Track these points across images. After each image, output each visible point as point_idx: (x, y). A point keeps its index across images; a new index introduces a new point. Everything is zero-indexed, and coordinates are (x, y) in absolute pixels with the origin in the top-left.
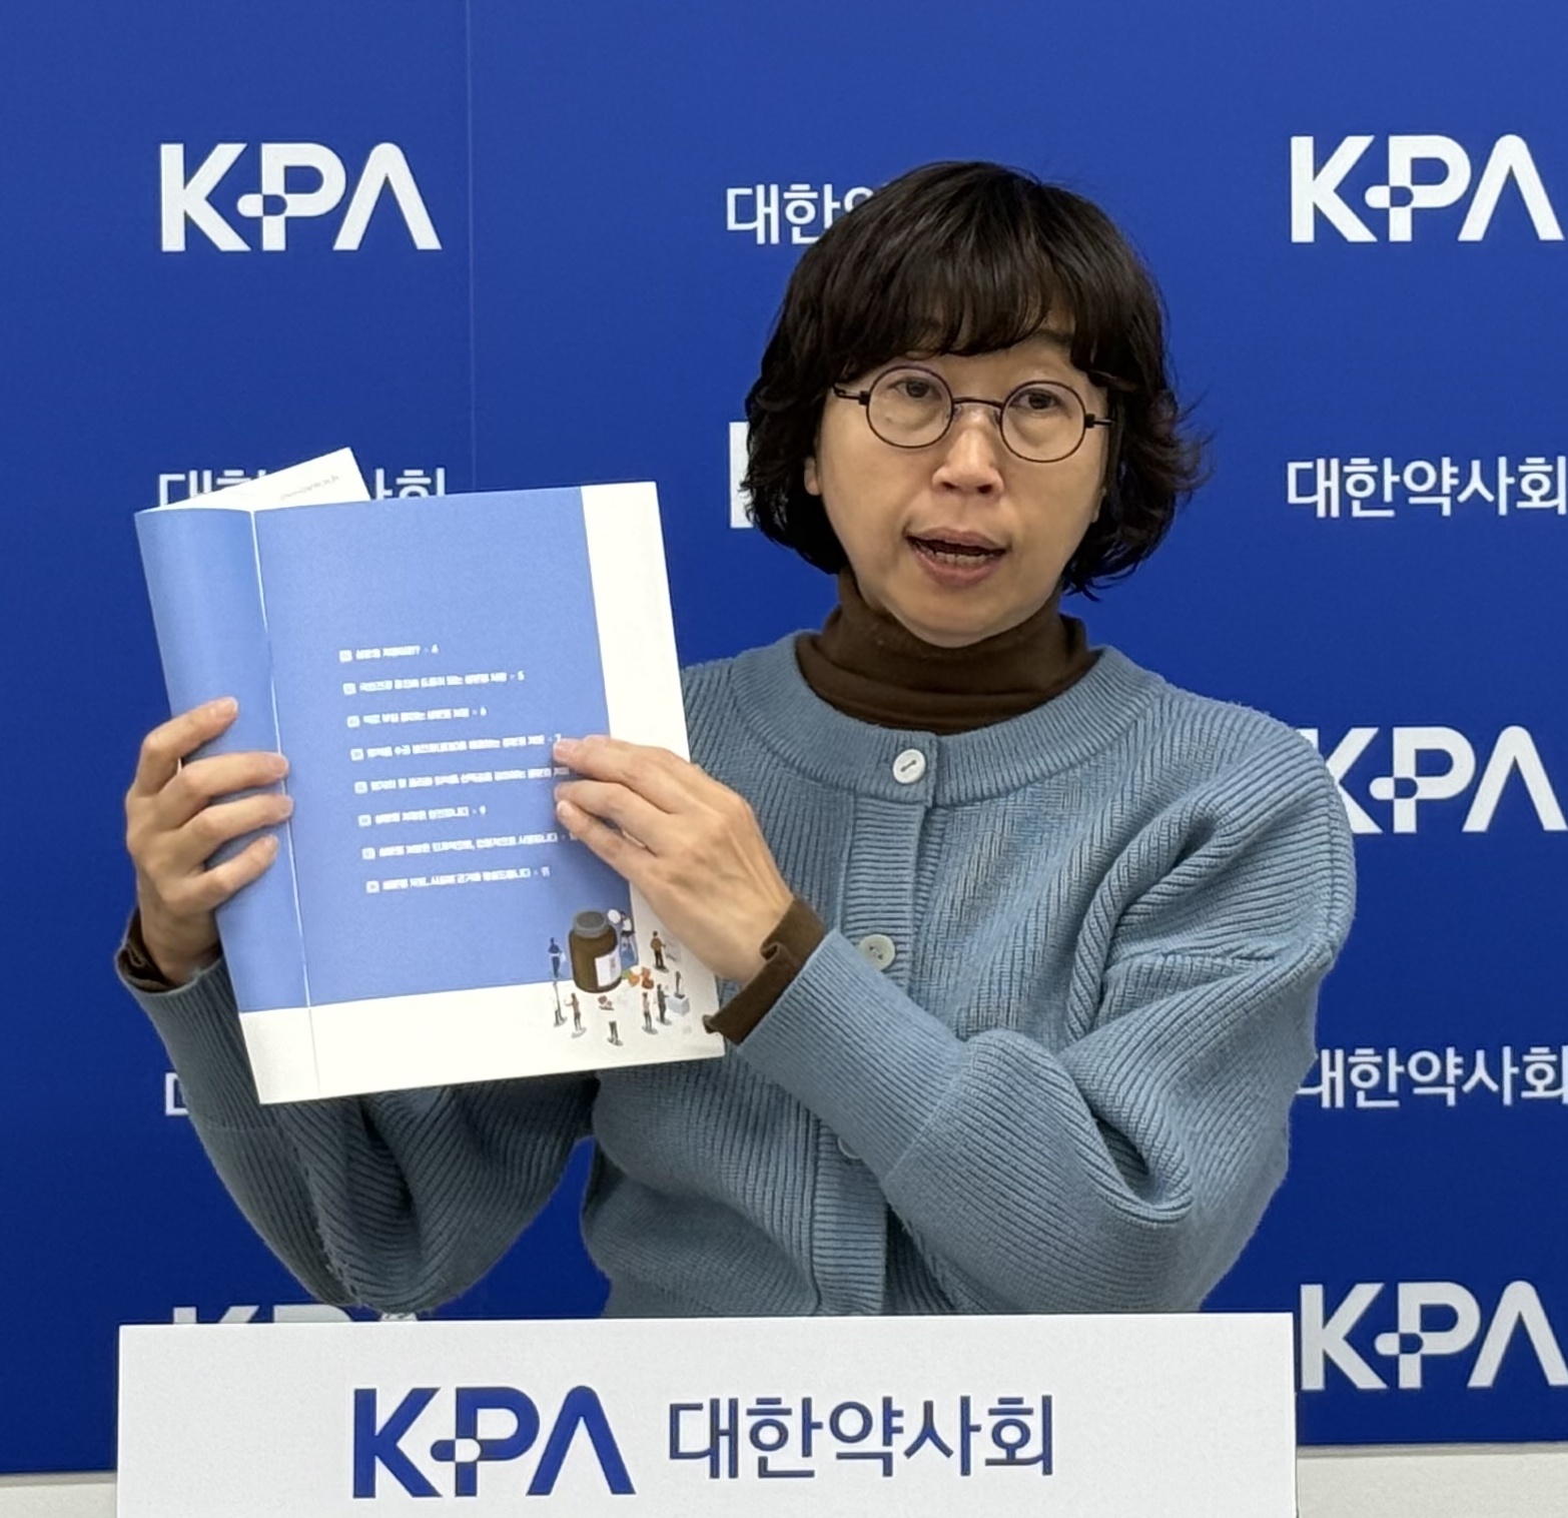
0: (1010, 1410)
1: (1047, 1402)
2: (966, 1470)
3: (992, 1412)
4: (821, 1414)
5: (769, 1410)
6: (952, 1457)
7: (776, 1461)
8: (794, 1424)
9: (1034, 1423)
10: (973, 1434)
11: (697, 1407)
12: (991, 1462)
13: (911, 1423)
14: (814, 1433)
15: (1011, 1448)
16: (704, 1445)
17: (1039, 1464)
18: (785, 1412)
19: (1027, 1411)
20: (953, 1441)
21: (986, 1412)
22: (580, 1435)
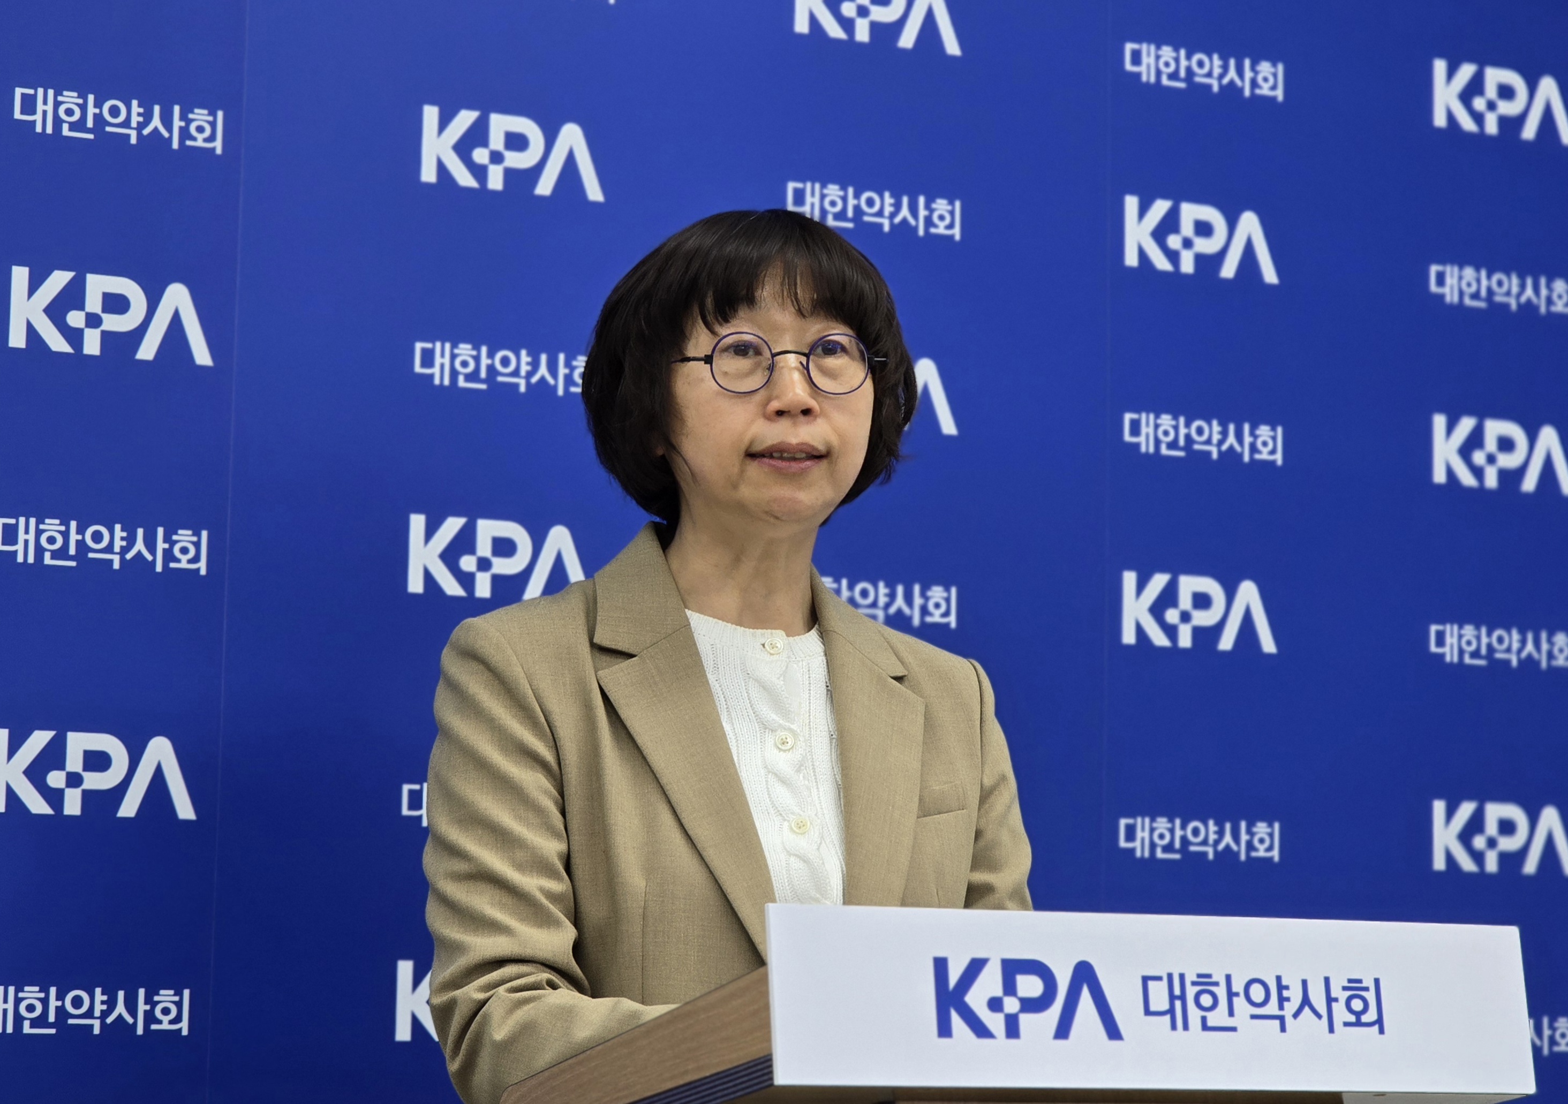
0: (1355, 987)
1: (1377, 981)
2: (1331, 1030)
3: (1345, 988)
4: (1238, 987)
5: (1205, 981)
6: (1322, 1019)
7: (1212, 1019)
8: (1221, 992)
9: (1370, 996)
10: (1334, 1005)
11: (1159, 978)
12: (1347, 1024)
13: (1295, 995)
14: (1235, 999)
15: (1358, 1014)
16: (1165, 1006)
17: (1376, 1027)
18: (1216, 984)
19: (1367, 989)
20: (1322, 1008)
21: (1341, 988)
22: (1086, 995)
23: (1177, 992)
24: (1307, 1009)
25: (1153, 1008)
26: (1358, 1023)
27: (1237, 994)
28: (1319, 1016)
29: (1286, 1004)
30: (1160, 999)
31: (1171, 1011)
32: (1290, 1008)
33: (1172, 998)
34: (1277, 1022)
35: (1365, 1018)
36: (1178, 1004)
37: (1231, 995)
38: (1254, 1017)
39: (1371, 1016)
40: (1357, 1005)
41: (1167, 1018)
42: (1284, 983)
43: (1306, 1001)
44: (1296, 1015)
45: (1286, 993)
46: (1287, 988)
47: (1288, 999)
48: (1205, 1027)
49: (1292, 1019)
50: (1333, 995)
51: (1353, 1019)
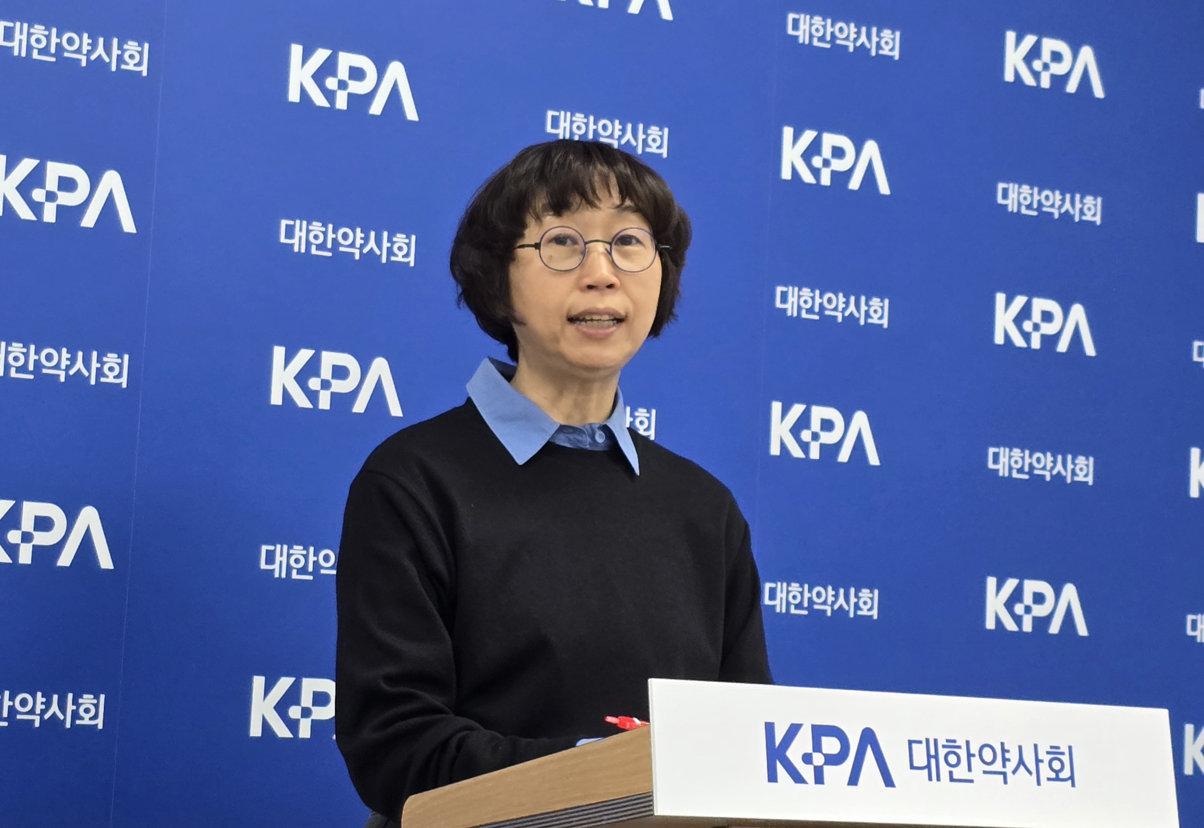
0: (1055, 752)
1: (1070, 749)
2: (1039, 781)
3: (1048, 753)
4: (974, 750)
5: (951, 746)
6: (1033, 775)
7: (959, 773)
8: (963, 753)
9: (1066, 759)
10: (1041, 764)
11: (920, 742)
12: (1049, 779)
13: (1013, 756)
14: (972, 758)
15: (1057, 772)
16: (925, 763)
17: (1070, 782)
18: (959, 747)
19: (1063, 754)
20: (1032, 766)
21: (1045, 753)
22: (869, 754)
23: (932, 753)
24: (1022, 768)
25: (915, 764)
26: (1057, 779)
27: (974, 755)
28: (1030, 773)
29: (1007, 763)
30: (920, 759)
31: (928, 767)
32: (1011, 766)
33: (929, 756)
34: (1001, 776)
35: (1062, 775)
36: (933, 761)
37: (970, 755)
38: (985, 772)
39: (1065, 774)
40: (1056, 765)
41: (926, 771)
42: (1006, 748)
43: (1021, 762)
44: (1014, 772)
45: (1007, 755)
46: (1008, 751)
47: (1009, 760)
48: (952, 779)
49: (1012, 774)
50: (1040, 757)
51: (1053, 775)
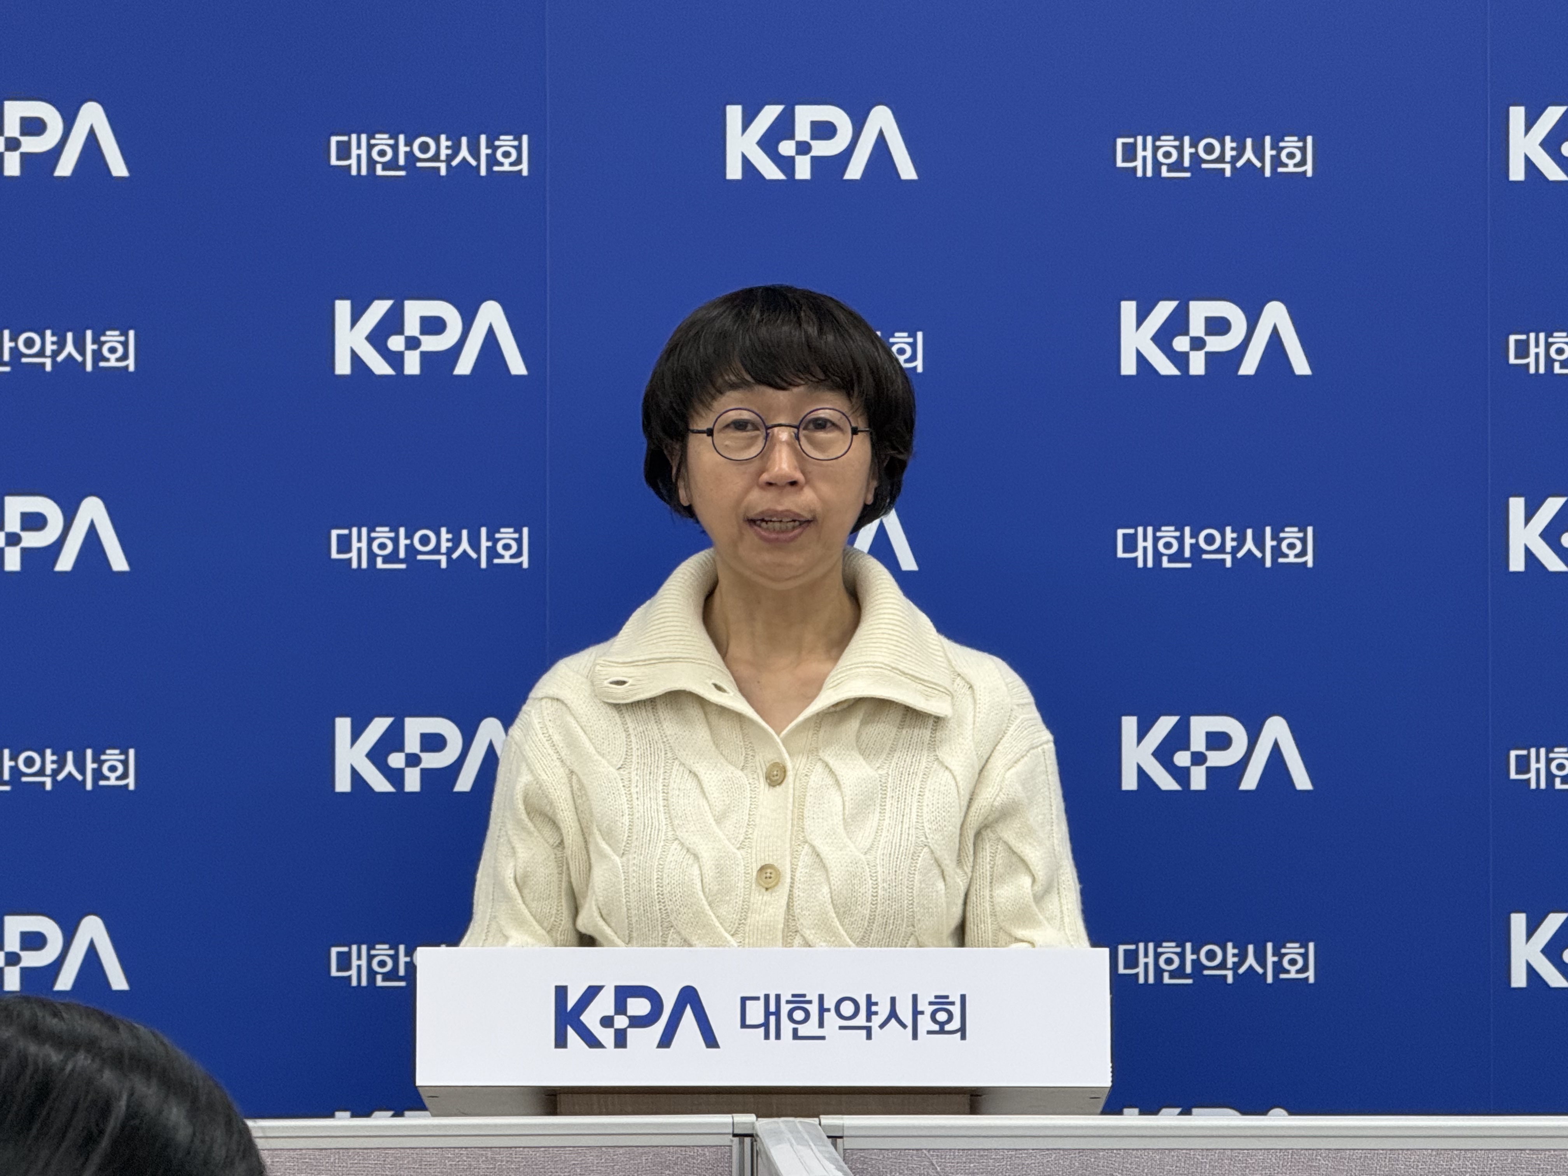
0: (941, 1002)
1: (963, 998)
2: (915, 1036)
3: (931, 1003)
4: (830, 1003)
5: (799, 1001)
6: (907, 1029)
7: (803, 1030)
8: (814, 1009)
9: (956, 1010)
10: (920, 1017)
11: (757, 998)
12: (929, 1032)
14: (826, 1014)
15: (942, 1024)
16: (761, 1020)
17: (959, 1035)
18: (809, 1002)
19: (953, 1003)
20: (908, 1019)
21: (928, 1004)
22: (688, 1012)
23: (772, 1008)
24: (893, 1020)
25: (748, 1022)
26: (942, 1031)
27: (828, 1010)
28: (904, 1026)
29: (873, 1017)
31: (766, 1025)
32: (877, 1021)
33: (767, 1014)
34: (864, 1033)
35: (947, 1028)
36: (772, 1019)
37: (822, 1010)
38: (841, 1028)
39: (955, 1024)
40: (942, 1016)
41: (762, 1029)
42: (874, 1000)
43: (893, 1014)
44: (882, 1026)
45: (874, 1008)
46: (876, 1004)
47: (876, 1013)
48: (795, 1038)
49: (879, 1029)
50: (920, 1009)
51: (936, 1027)
